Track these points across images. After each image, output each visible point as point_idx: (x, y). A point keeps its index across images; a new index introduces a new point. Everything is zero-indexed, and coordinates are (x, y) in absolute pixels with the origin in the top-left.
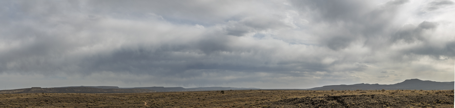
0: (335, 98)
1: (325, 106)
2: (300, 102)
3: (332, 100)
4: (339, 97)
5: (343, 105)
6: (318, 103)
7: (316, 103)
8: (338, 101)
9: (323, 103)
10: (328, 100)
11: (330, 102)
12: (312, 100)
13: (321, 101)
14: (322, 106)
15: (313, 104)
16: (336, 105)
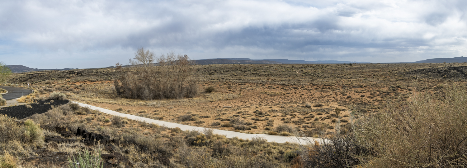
0: (455, 68)
1: (449, 74)
2: (429, 72)
3: (453, 70)
4: (458, 67)
5: (463, 74)
6: (443, 72)
7: (442, 72)
8: (458, 71)
9: (447, 72)
10: (450, 70)
11: (452, 71)
12: (437, 70)
13: (445, 70)
14: (447, 74)
15: (439, 72)
16: (457, 73)
